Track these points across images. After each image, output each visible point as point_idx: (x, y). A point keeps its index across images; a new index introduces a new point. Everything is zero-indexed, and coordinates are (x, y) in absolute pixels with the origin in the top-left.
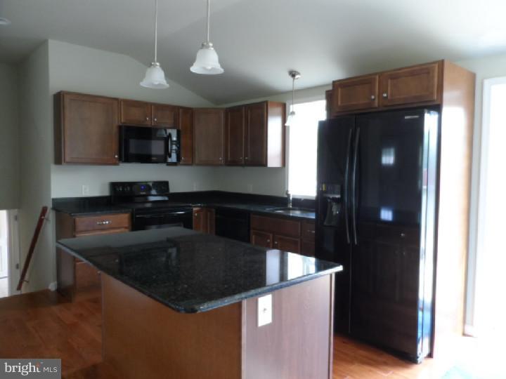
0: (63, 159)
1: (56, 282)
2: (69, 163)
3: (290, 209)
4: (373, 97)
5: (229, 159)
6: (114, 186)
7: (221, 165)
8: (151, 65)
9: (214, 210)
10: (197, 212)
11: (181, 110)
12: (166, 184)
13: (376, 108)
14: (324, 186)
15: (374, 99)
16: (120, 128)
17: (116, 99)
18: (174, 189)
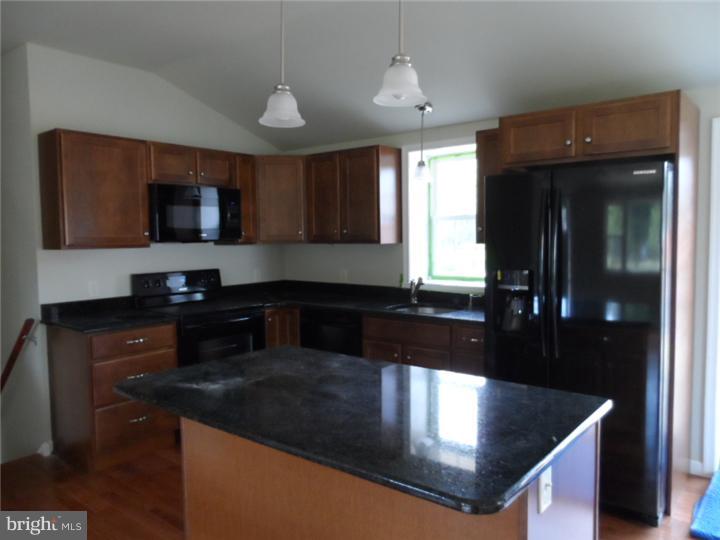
0: (62, 240)
1: (51, 442)
2: (72, 246)
3: (416, 306)
4: (569, 143)
5: (314, 232)
6: (137, 280)
7: (300, 242)
8: (276, 89)
9: (297, 312)
10: (271, 315)
11: (238, 159)
12: (215, 273)
13: (571, 157)
14: (499, 273)
15: (570, 145)
16: (150, 187)
17: (143, 142)
18: (227, 280)
